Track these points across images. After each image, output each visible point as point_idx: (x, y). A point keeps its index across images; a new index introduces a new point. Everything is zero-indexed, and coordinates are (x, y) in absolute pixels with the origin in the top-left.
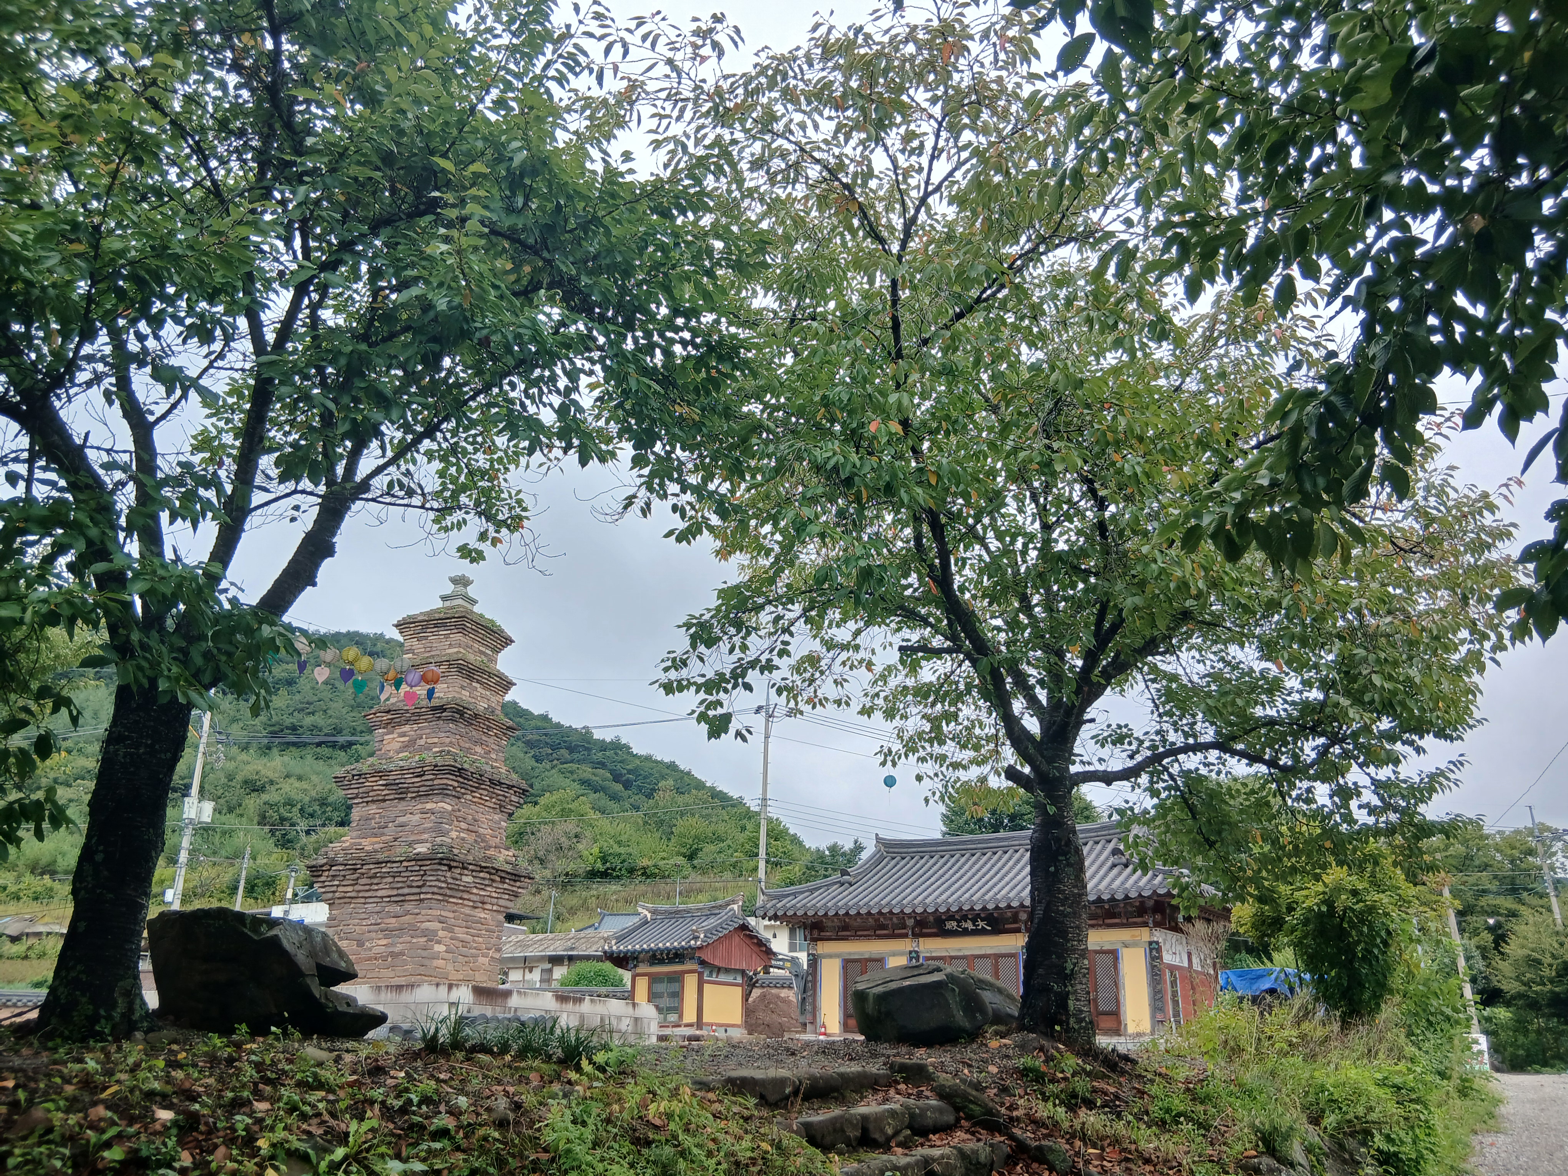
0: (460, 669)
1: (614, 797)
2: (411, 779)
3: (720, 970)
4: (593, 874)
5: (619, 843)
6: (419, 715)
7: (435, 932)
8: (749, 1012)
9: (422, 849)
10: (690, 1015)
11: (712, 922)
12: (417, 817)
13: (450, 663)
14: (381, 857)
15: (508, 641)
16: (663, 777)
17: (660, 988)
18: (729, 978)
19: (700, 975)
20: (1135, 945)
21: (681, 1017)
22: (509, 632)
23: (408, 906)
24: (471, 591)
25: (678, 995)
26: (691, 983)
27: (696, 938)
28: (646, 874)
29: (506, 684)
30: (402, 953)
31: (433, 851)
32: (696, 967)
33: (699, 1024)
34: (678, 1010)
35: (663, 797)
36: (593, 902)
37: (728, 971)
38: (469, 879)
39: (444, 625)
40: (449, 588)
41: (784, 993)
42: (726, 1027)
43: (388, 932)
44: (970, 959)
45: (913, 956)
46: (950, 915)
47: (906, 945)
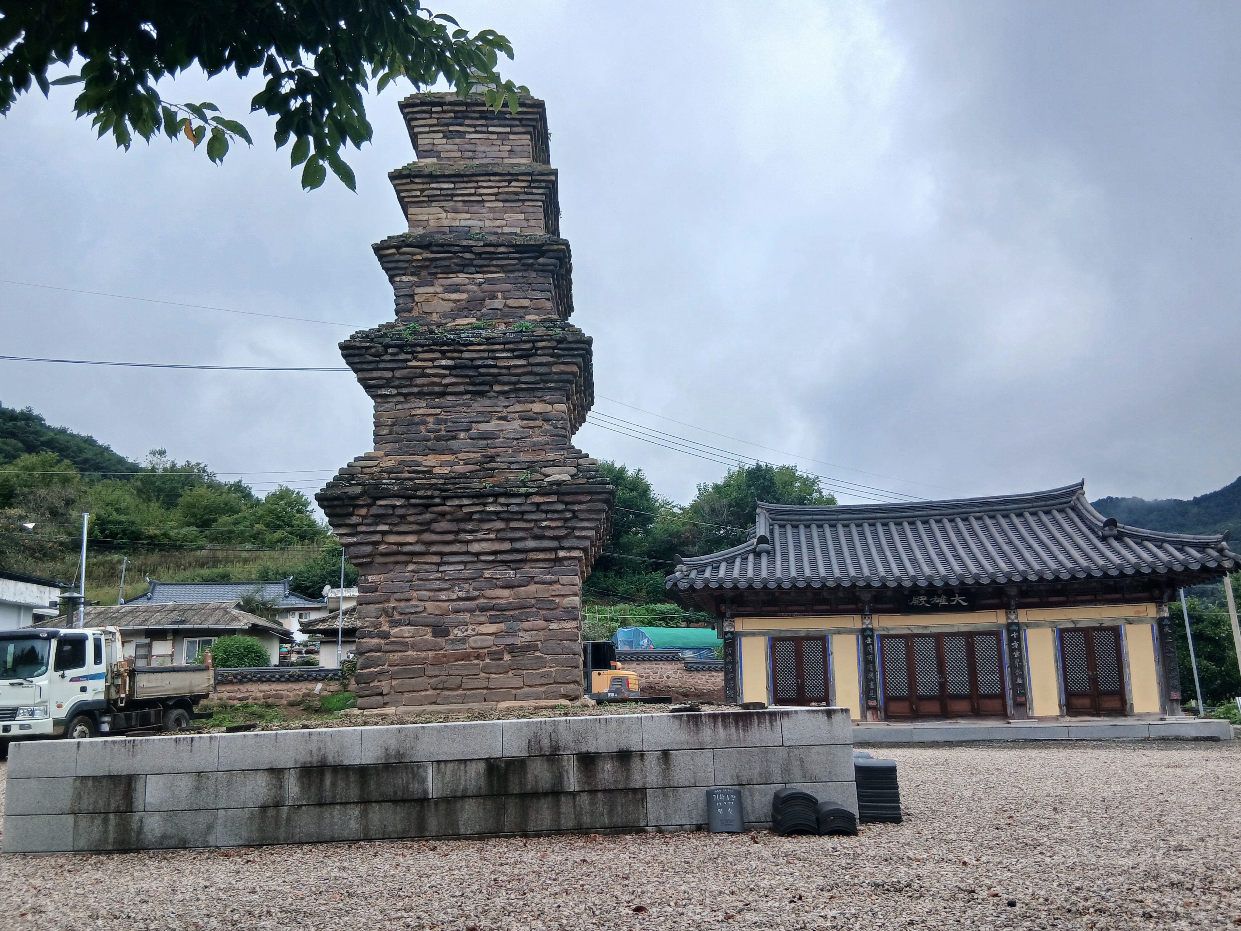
20: (1139, 621)
30: (530, 648)
44: (939, 638)
45: (865, 634)
46: (915, 590)
47: (855, 622)
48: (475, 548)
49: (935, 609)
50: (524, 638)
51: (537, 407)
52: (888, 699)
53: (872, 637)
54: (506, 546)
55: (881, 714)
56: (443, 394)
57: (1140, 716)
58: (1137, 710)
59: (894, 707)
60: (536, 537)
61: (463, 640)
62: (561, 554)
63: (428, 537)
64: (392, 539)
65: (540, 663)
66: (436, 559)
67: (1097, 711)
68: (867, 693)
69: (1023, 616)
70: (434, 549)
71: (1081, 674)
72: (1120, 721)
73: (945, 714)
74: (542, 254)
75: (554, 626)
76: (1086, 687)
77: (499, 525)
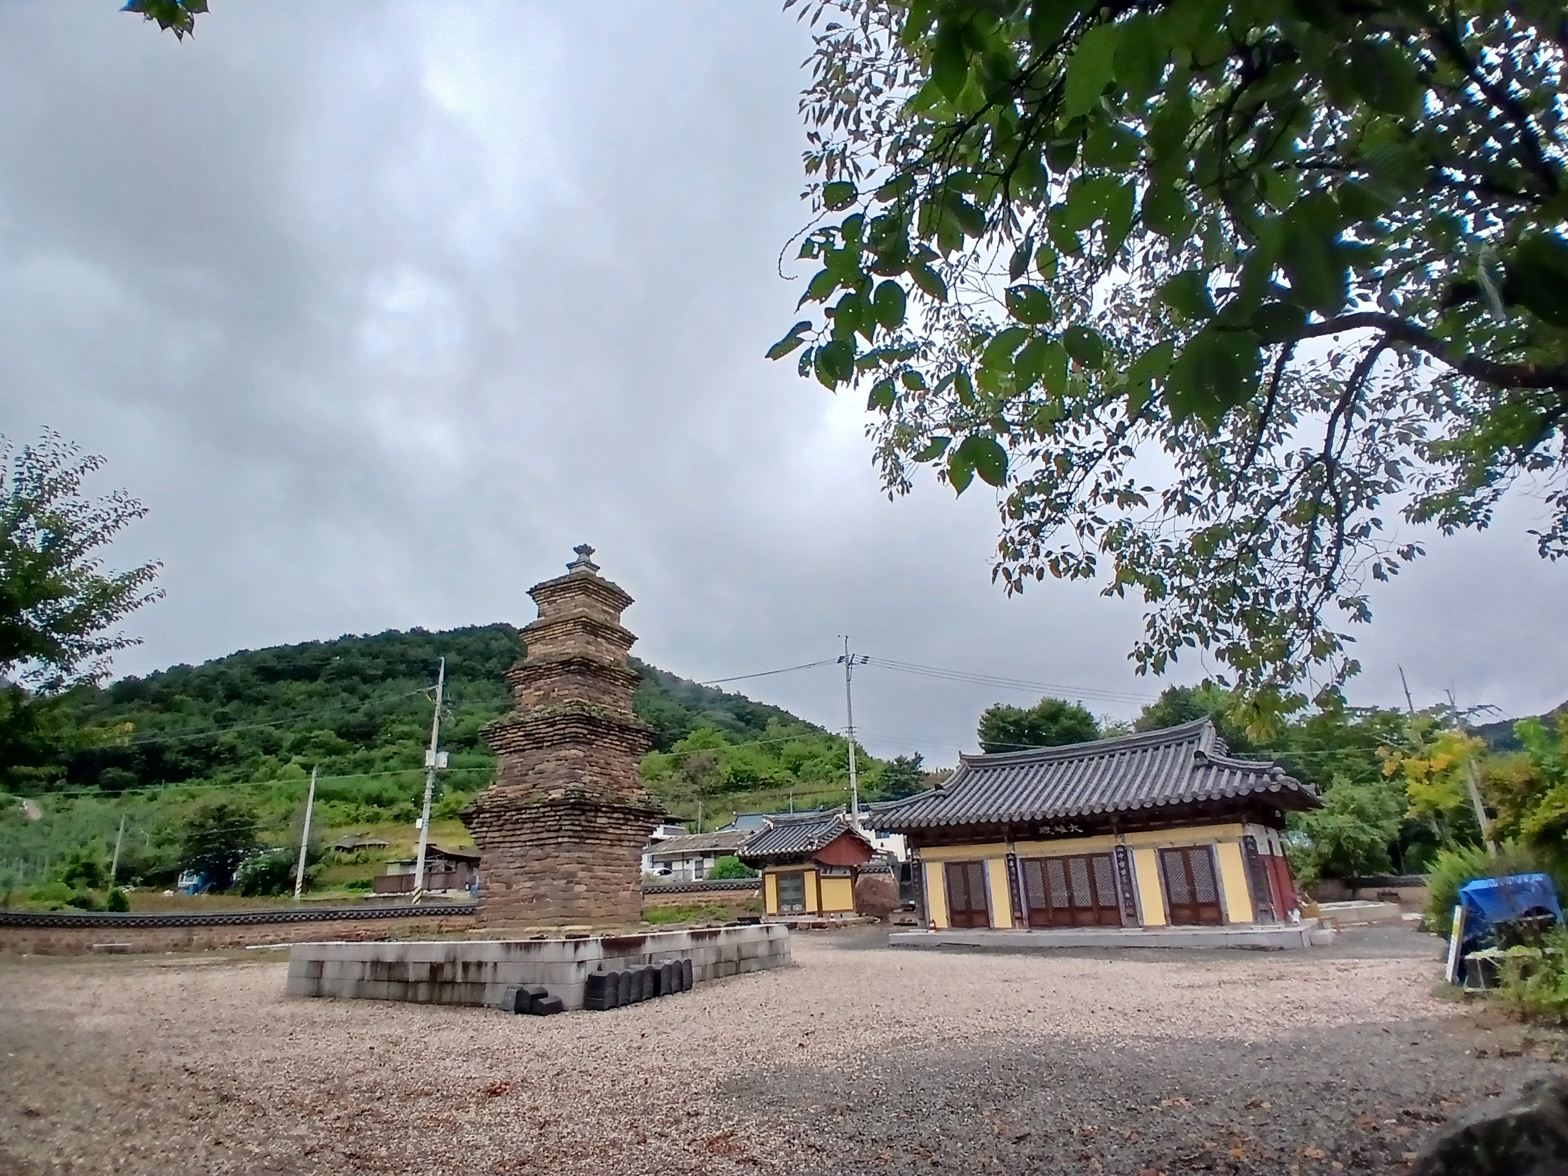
0: (585, 625)
1: (739, 731)
2: (544, 729)
3: (832, 867)
4: (729, 787)
5: (745, 764)
6: (551, 669)
7: (573, 875)
8: (857, 895)
9: (556, 795)
10: (812, 905)
11: (823, 829)
12: (552, 765)
13: (576, 620)
14: (521, 803)
15: (629, 601)
16: (770, 716)
17: (785, 883)
18: (841, 873)
19: (817, 872)
20: (1228, 840)
21: (804, 907)
22: (629, 592)
23: (548, 849)
24: (593, 559)
25: (801, 889)
26: (810, 879)
27: (811, 844)
28: (767, 785)
29: (629, 639)
30: (544, 896)
31: (566, 798)
32: (813, 866)
33: (820, 912)
34: (802, 901)
35: (773, 728)
36: (730, 806)
37: (839, 867)
38: (605, 820)
39: (569, 588)
40: (574, 557)
41: (881, 877)
42: (841, 913)
43: (533, 876)
44: (1065, 859)
45: (1011, 858)
46: (1045, 822)
47: (1003, 848)
48: (523, 838)
49: (1059, 836)
50: (542, 890)
51: (563, 753)
52: (1032, 911)
53: (1015, 860)
54: (535, 837)
55: (1026, 923)
56: (524, 750)
57: (1236, 926)
58: (1232, 920)
59: (1037, 918)
60: (548, 831)
61: (517, 891)
62: (560, 840)
63: (504, 833)
64: (489, 835)
65: (548, 904)
66: (508, 845)
67: (1197, 920)
68: (1015, 906)
69: (1130, 839)
70: (507, 839)
71: (1181, 889)
72: (1218, 931)
73: (1074, 924)
74: (572, 664)
75: (555, 883)
76: (1186, 899)
77: (530, 825)
